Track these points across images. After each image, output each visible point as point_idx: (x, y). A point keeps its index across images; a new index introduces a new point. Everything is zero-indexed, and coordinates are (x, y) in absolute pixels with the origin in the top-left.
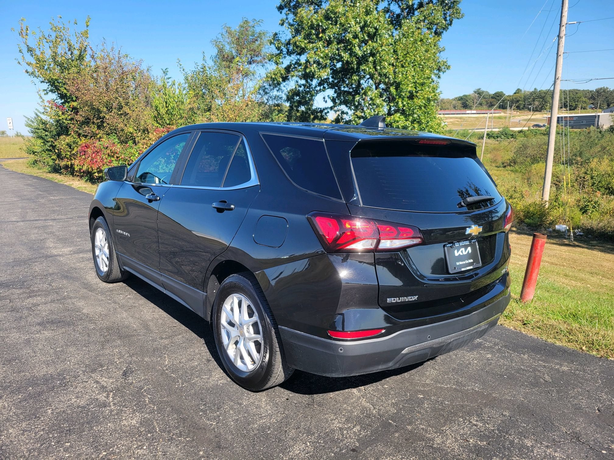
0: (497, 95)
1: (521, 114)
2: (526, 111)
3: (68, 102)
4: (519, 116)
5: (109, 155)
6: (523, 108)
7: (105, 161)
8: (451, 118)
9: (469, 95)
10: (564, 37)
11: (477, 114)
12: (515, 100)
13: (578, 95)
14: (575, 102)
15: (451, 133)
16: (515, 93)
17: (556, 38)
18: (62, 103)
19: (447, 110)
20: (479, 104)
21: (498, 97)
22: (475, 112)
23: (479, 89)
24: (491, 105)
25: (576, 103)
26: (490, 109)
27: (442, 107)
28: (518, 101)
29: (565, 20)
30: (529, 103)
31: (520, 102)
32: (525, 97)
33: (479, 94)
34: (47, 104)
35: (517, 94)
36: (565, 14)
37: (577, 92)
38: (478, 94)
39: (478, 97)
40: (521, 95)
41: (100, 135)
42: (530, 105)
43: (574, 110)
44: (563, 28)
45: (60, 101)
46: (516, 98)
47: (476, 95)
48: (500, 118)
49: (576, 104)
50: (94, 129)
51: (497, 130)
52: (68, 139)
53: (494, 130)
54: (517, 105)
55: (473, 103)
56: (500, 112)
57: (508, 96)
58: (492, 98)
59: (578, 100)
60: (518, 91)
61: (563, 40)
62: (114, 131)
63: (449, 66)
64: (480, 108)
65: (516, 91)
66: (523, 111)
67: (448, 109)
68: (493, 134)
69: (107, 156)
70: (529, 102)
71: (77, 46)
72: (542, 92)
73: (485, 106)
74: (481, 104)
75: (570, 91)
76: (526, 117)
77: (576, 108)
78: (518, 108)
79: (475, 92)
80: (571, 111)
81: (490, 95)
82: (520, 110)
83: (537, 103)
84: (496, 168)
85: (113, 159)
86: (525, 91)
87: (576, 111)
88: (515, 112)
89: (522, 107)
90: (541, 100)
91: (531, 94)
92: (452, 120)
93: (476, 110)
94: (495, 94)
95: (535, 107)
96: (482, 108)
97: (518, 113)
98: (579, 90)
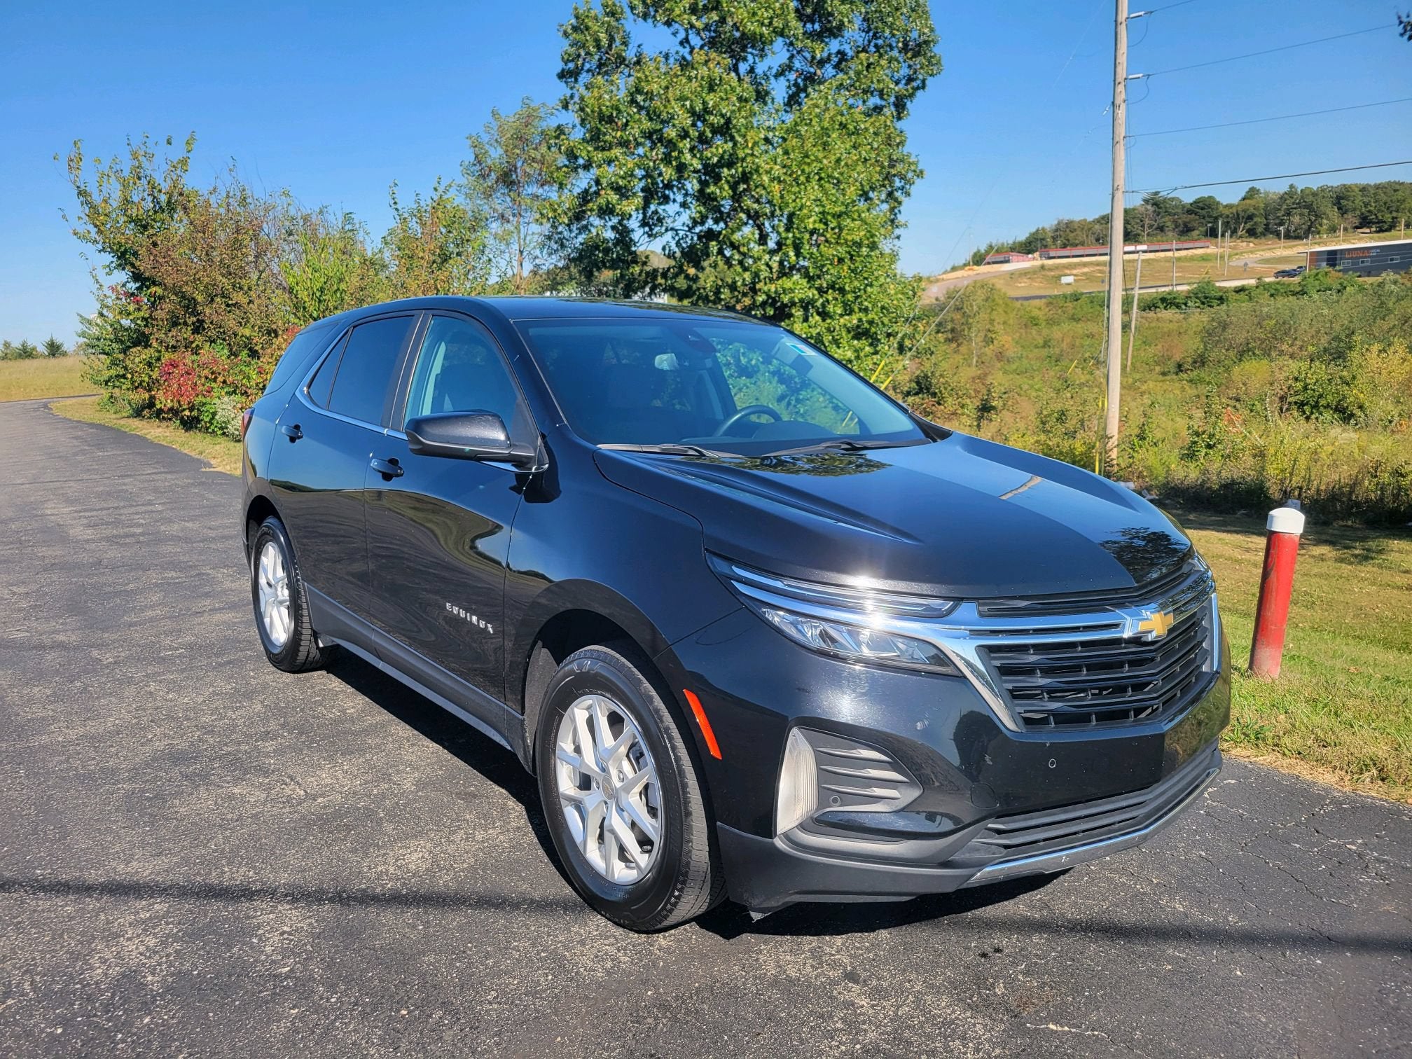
0: (1200, 205)
1: (1258, 247)
2: (1270, 240)
3: (148, 288)
4: (1252, 252)
5: (207, 378)
6: (1263, 234)
7: (200, 389)
8: (1085, 265)
9: (1134, 209)
10: (1123, 106)
11: (1151, 251)
12: (1242, 214)
13: (1400, 195)
14: (1391, 212)
15: (1077, 300)
16: (1244, 199)
17: (1109, 108)
18: (137, 289)
19: (1079, 247)
20: (1156, 229)
21: (1202, 209)
22: (1144, 247)
23: (1156, 193)
24: (1185, 230)
25: (1394, 214)
26: (1183, 238)
27: (1068, 240)
28: (1250, 217)
29: (1122, 72)
30: (1277, 221)
31: (1255, 220)
32: (1267, 205)
33: (1156, 204)
34: (109, 293)
35: (1248, 201)
36: (1123, 59)
37: (1398, 187)
38: (1153, 205)
39: (1155, 211)
40: (1258, 202)
41: (196, 343)
42: (1281, 224)
43: (1389, 230)
44: (1120, 88)
45: (133, 286)
46: (1244, 211)
47: (1149, 207)
48: (1204, 258)
49: (1393, 218)
50: (187, 333)
51: (1185, 288)
52: (146, 354)
53: (1180, 288)
54: (1248, 226)
55: (1143, 226)
56: (1207, 244)
57: (1226, 206)
58: (1189, 212)
59: (1398, 207)
60: (1252, 192)
61: (1121, 113)
62: (222, 336)
63: (921, 172)
64: (1159, 237)
65: (1247, 192)
66: (1263, 240)
67: (1082, 244)
68: (1175, 298)
69: (203, 380)
70: (1278, 217)
71: (165, 186)
72: (1307, 192)
73: (1170, 234)
74: (1161, 229)
75: (1377, 187)
76: (1268, 255)
77: (1395, 227)
78: (1252, 233)
79: (1146, 201)
80: (1381, 235)
81: (1183, 206)
82: (1256, 238)
83: (1296, 219)
84: (1161, 377)
85: (213, 385)
86: (1267, 193)
87: (1393, 232)
88: (1245, 244)
89: (1260, 229)
90: (1306, 211)
91: (1281, 198)
92: (1086, 270)
93: (1150, 243)
94: (1195, 202)
95: (1293, 228)
96: (1165, 238)
97: (1251, 245)
98: (1403, 183)
